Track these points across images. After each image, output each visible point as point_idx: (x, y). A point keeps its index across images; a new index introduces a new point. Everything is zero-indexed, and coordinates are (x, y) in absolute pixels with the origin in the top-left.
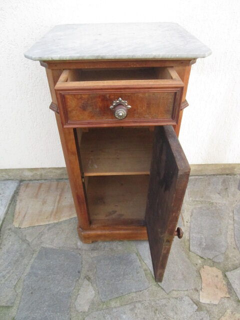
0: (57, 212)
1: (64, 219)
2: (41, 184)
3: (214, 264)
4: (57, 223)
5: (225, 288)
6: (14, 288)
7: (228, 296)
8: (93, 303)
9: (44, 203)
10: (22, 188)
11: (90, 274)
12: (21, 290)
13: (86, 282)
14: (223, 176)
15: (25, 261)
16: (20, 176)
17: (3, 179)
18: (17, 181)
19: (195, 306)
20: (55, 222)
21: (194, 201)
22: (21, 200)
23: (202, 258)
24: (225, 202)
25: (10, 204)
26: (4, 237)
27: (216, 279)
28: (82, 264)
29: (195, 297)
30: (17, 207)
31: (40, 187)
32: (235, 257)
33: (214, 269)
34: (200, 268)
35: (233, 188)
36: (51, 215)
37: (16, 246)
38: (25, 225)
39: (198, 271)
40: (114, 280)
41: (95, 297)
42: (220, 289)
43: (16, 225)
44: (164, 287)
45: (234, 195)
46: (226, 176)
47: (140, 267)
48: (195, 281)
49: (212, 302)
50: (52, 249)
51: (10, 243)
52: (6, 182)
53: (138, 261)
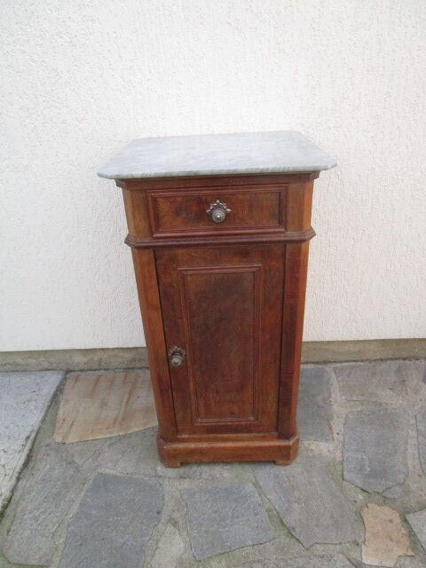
0: (125, 418)
1: (136, 429)
2: (100, 376)
3: (385, 500)
4: (124, 436)
5: (406, 541)
6: (52, 538)
7: (410, 553)
8: (180, 563)
9: (104, 404)
10: (69, 383)
11: (176, 515)
12: (62, 540)
13: (171, 528)
14: (398, 362)
15: (72, 495)
16: (67, 365)
17: (40, 367)
18: (61, 372)
20: (121, 433)
21: (349, 401)
22: (67, 401)
23: (364, 491)
24: (401, 402)
25: (49, 407)
26: (39, 457)
27: (390, 524)
28: (163, 499)
29: (354, 555)
30: (61, 411)
31: (97, 381)
32: (422, 491)
33: (386, 509)
34: (362, 507)
36: (114, 423)
37: (57, 471)
38: (71, 439)
39: (359, 514)
40: (216, 526)
41: (185, 552)
42: (397, 542)
43: (59, 439)
44: (301, 539)
45: (416, 392)
46: (402, 361)
47: (259, 505)
48: (353, 528)
49: (383, 564)
50: (115, 477)
51: (48, 466)
52: (42, 373)
53: (257, 495)
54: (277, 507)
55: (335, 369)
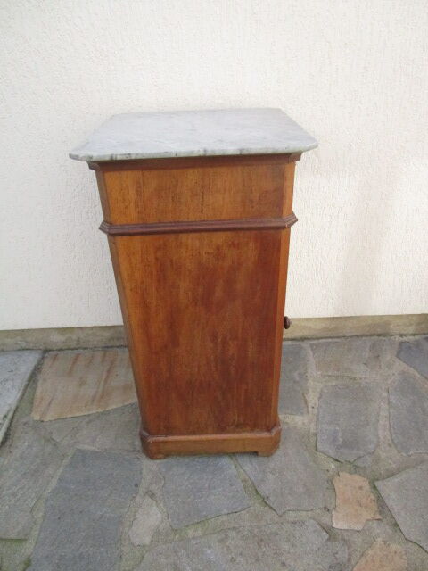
0: (104, 395)
1: (114, 407)
3: (356, 469)
4: (102, 413)
5: (374, 506)
6: (31, 512)
7: (378, 517)
8: (157, 532)
9: (82, 383)
10: (47, 362)
11: (154, 488)
12: (41, 514)
13: (148, 500)
14: (373, 338)
15: (50, 471)
16: (45, 344)
17: (18, 347)
18: (40, 351)
19: (324, 533)
20: (100, 410)
21: (325, 376)
22: (45, 380)
23: (337, 461)
24: (374, 376)
25: (27, 386)
26: (16, 435)
27: (360, 491)
28: (141, 473)
29: (325, 520)
30: (39, 390)
31: (75, 360)
32: (391, 458)
33: (357, 478)
34: (333, 477)
35: (388, 356)
36: (93, 401)
37: (35, 449)
38: (47, 419)
39: (330, 482)
40: (192, 497)
41: (162, 522)
42: (366, 507)
43: (36, 417)
44: (274, 506)
45: (389, 366)
46: (376, 338)
47: (235, 476)
48: (324, 495)
49: (352, 527)
50: (94, 453)
51: (26, 444)
52: (19, 353)
53: (233, 467)
54: (253, 479)
55: (311, 346)
